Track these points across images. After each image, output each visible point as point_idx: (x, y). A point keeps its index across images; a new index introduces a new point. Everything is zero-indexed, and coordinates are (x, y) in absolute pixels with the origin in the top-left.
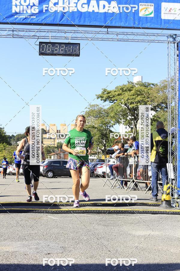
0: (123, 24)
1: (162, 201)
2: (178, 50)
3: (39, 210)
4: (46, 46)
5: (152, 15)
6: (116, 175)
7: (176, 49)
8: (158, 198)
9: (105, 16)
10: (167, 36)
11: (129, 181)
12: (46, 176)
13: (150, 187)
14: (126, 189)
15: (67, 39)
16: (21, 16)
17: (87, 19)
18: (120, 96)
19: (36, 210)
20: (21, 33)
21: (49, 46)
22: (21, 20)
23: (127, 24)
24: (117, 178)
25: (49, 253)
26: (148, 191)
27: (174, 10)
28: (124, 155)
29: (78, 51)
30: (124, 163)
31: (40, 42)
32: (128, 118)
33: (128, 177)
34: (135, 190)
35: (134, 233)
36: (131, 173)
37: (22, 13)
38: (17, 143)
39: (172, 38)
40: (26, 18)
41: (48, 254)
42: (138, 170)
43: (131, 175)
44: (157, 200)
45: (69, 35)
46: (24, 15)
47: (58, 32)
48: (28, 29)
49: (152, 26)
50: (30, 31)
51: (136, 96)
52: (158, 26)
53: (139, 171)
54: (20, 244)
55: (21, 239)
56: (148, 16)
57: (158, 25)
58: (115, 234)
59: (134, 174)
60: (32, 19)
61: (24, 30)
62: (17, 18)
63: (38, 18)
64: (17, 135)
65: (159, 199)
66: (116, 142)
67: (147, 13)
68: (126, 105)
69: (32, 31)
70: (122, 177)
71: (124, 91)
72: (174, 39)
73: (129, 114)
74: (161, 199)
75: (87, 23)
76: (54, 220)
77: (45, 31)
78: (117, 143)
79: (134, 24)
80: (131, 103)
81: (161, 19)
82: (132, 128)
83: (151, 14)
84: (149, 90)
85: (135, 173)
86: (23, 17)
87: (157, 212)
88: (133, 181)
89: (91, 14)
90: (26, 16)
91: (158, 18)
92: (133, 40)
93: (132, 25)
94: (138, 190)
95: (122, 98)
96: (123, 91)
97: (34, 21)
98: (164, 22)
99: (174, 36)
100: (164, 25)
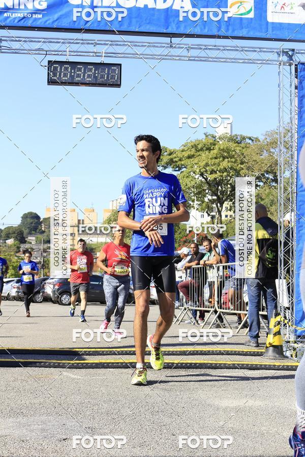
0: (199, 30)
1: (267, 347)
2: (296, 77)
3: (46, 362)
4: (61, 69)
5: (251, 15)
6: (184, 300)
7: (294, 75)
8: (259, 342)
9: (168, 15)
10: (277, 53)
11: (208, 312)
12: (58, 301)
13: (246, 322)
14: (203, 324)
15: (97, 56)
16: (16, 14)
17: (134, 21)
18: (191, 160)
19: (42, 362)
20: (16, 45)
21: (66, 69)
22: (16, 21)
23: (206, 30)
24: (185, 306)
25: (65, 437)
26: (242, 328)
27: (290, 7)
28: (198, 264)
29: (118, 78)
30: (199, 279)
31: (49, 62)
32: (206, 200)
33: (207, 303)
34: (218, 326)
35: (217, 402)
36: (211, 297)
37: (16, 9)
38: (5, 243)
39: (286, 55)
40: (24, 18)
41: (64, 440)
42: (223, 291)
43: (210, 300)
44: (258, 345)
45: (103, 49)
46: (21, 13)
47: (82, 43)
48: (28, 38)
49: (251, 34)
50: (32, 41)
51: (221, 159)
52: (261, 34)
53: (226, 294)
54: (13, 422)
55: (15, 413)
56: (243, 16)
57: (262, 32)
58: (182, 405)
59: (216, 299)
60: (36, 19)
61: (21, 39)
62: (8, 17)
63: (46, 18)
64: (5, 228)
65: (261, 344)
66: (185, 242)
67: (242, 11)
68: (202, 175)
69: (35, 41)
70: (196, 304)
71: (199, 151)
72: (291, 57)
73: (207, 191)
74: (265, 344)
75: (134, 28)
76: (74, 379)
77: (59, 41)
78: (186, 244)
79: (218, 31)
80: (212, 172)
81: (268, 22)
82: (213, 217)
83: (249, 12)
84: (243, 148)
85: (218, 297)
86: (19, 15)
87: (259, 366)
88: (216, 312)
89: (141, 11)
90: (24, 15)
91: (261, 20)
92: (217, 60)
93: (215, 32)
94: (224, 327)
95: (196, 164)
96: (196, 150)
97: (38, 24)
98: (272, 27)
99: (290, 53)
100: (272, 31)
